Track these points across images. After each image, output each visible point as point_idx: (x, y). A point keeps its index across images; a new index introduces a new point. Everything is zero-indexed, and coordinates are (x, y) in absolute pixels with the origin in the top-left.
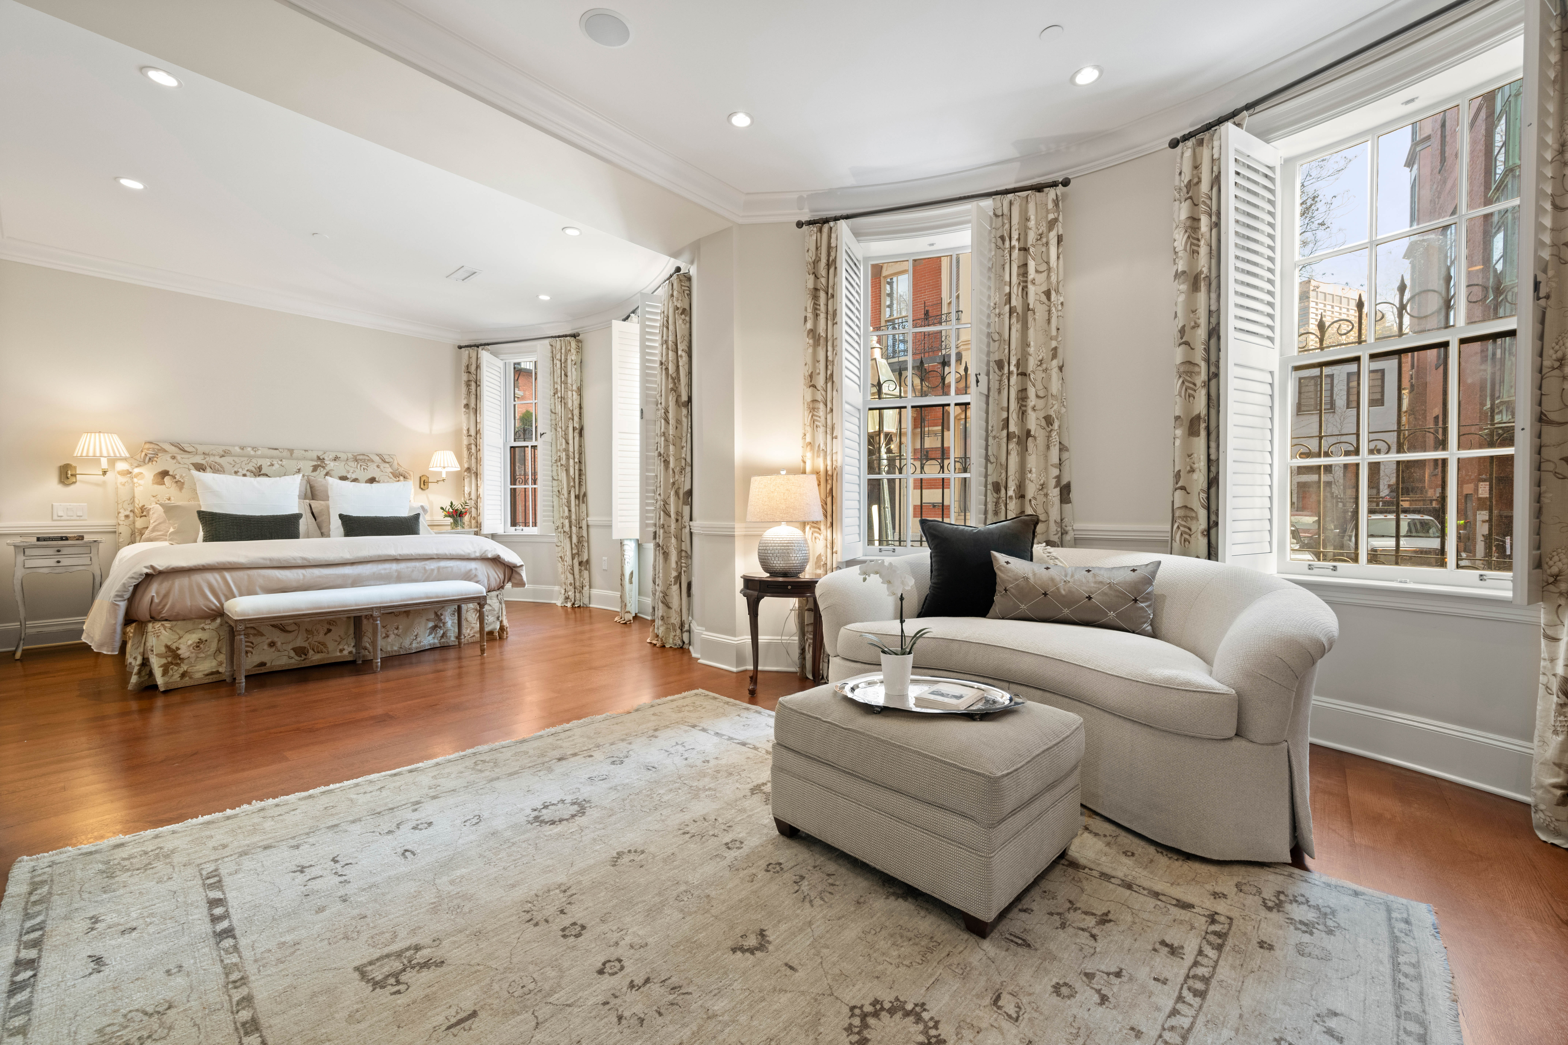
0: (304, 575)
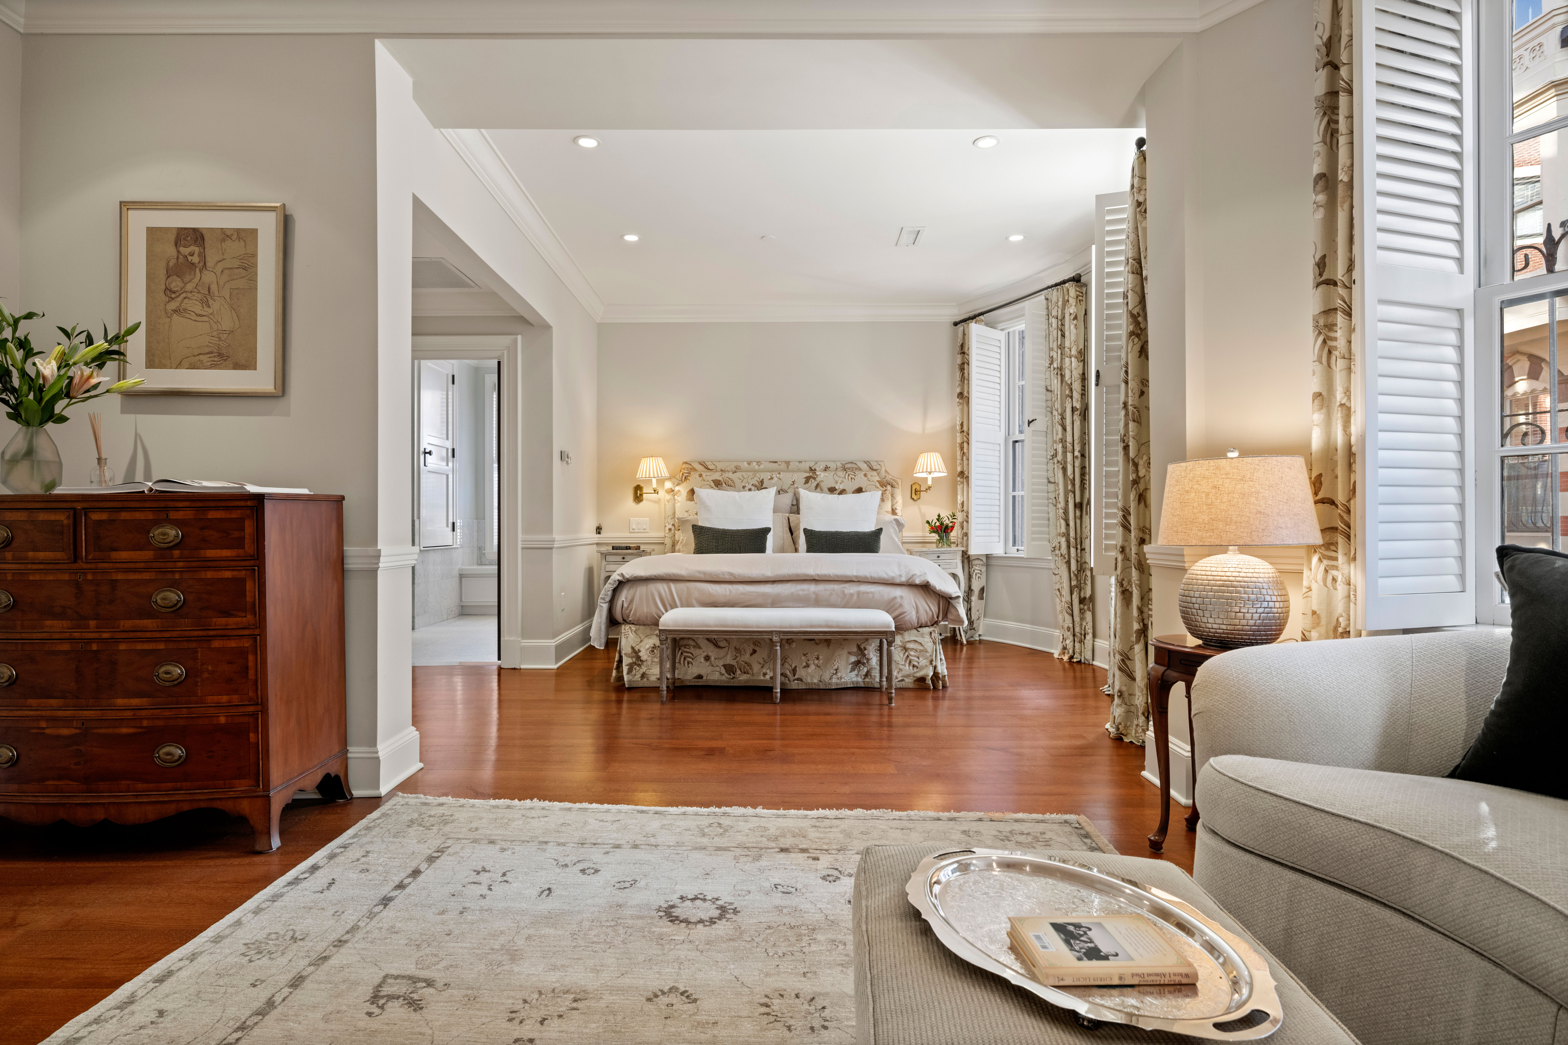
0: (730, 591)
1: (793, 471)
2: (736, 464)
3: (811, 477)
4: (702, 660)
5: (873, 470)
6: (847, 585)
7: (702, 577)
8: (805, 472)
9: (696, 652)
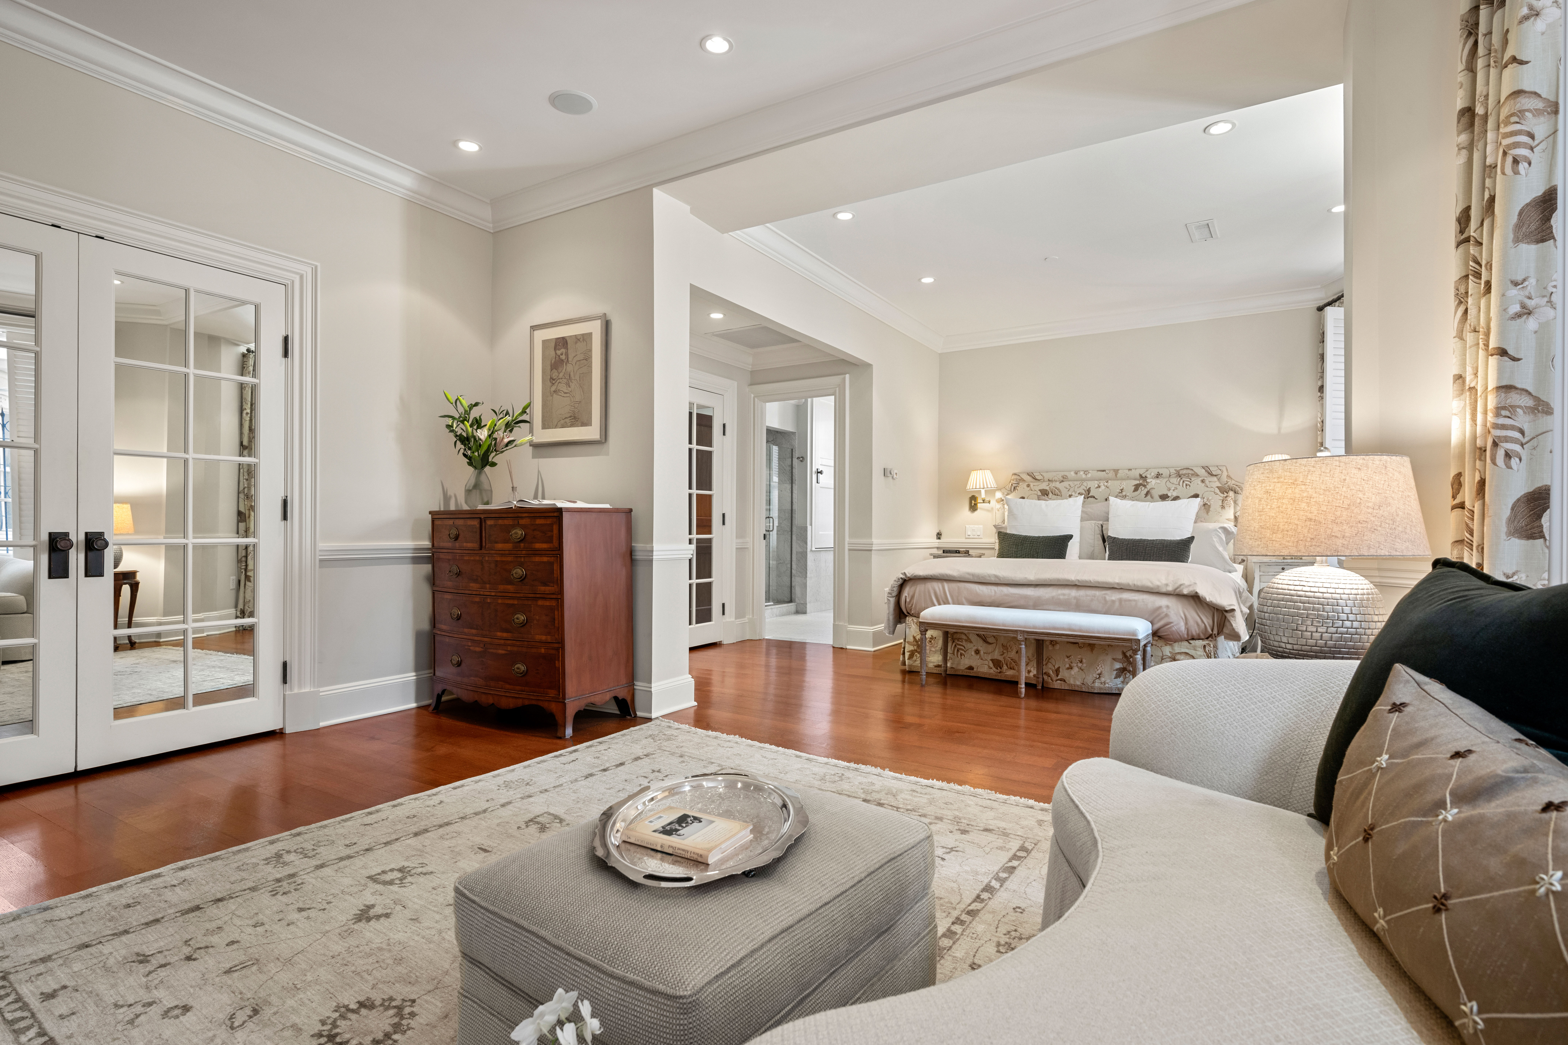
1: (1122, 479)
2: (1063, 474)
3: (1140, 485)
4: (973, 653)
5: (1212, 475)
6: (1108, 592)
7: (971, 578)
8: (1135, 479)
9: (968, 645)
